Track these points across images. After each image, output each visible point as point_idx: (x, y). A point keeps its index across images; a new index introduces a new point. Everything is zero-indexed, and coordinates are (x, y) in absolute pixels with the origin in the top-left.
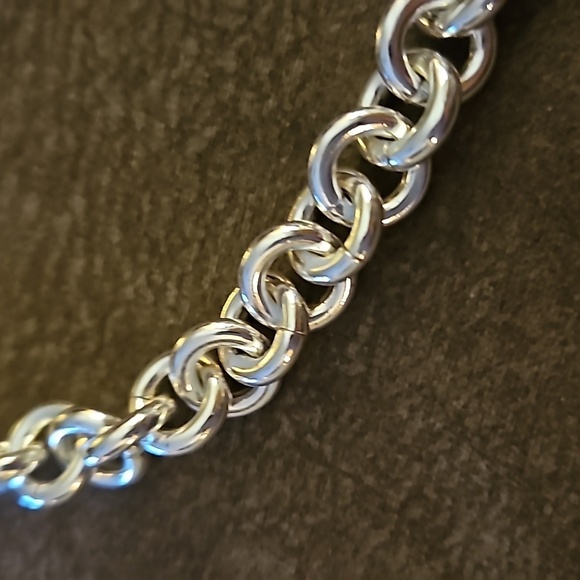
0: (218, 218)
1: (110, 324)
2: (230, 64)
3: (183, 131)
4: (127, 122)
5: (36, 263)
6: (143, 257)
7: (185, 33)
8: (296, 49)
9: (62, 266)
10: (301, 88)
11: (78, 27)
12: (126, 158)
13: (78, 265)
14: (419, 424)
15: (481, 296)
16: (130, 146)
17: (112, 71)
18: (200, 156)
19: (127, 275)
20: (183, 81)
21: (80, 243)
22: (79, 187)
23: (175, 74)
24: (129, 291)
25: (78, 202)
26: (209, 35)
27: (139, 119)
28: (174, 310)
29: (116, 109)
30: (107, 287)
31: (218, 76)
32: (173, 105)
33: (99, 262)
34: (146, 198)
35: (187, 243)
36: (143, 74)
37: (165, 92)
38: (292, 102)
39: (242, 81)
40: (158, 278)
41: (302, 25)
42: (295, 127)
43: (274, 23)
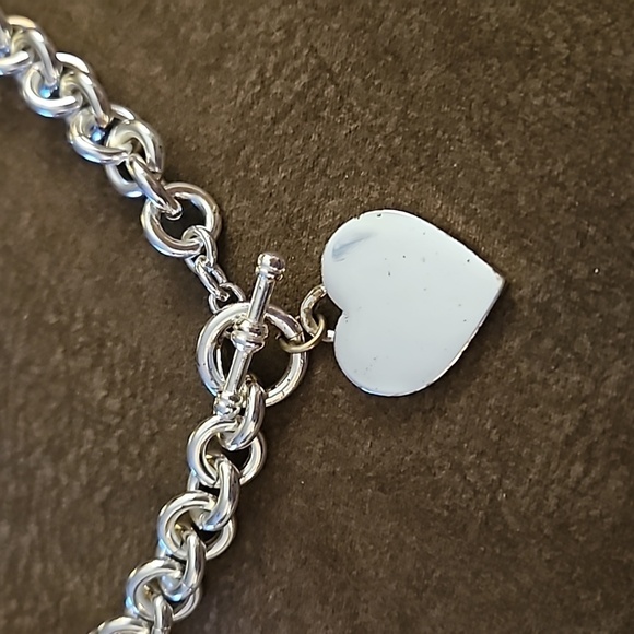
0: (119, 543)
1: (62, 605)
2: (113, 446)
3: (91, 488)
4: (56, 480)
5: (12, 565)
6: (77, 565)
7: (85, 426)
8: (152, 439)
9: (28, 568)
10: (157, 464)
11: (21, 415)
12: (59, 503)
13: (38, 568)
15: (275, 597)
16: (59, 496)
17: (44, 446)
18: (102, 504)
19: (69, 575)
20: (86, 456)
21: (37, 554)
22: (33, 518)
23: (82, 451)
24: (71, 586)
25: (33, 528)
26: (100, 428)
27: (64, 480)
29: (49, 472)
30: (57, 582)
31: (107, 455)
32: (83, 469)
33: (50, 566)
34: (74, 529)
35: (101, 559)
36: (63, 452)
37: (77, 462)
38: (153, 473)
39: (122, 460)
41: (154, 424)
42: (156, 489)
43: (137, 420)
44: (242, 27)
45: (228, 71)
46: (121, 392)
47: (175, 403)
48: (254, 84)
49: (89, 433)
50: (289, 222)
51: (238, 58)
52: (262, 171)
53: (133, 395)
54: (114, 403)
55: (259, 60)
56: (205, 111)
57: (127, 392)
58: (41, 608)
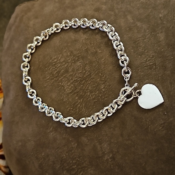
0: (94, 108)
1: (80, 112)
2: (101, 96)
3: (94, 99)
5: (75, 103)
6: (86, 108)
7: (97, 91)
8: (107, 97)
9: (77, 105)
10: (106, 101)
11: (88, 85)
12: (88, 99)
13: (79, 105)
14: (104, 133)
15: (113, 125)
17: (90, 90)
18: (94, 102)
20: (96, 95)
21: (80, 104)
22: (82, 99)
24: (83, 110)
25: (82, 100)
26: (100, 92)
27: (90, 96)
28: (86, 114)
29: (89, 94)
30: (81, 109)
31: (99, 96)
32: (94, 96)
33: (81, 106)
34: (88, 103)
35: (90, 109)
36: (92, 92)
37: (94, 95)
38: (104, 101)
39: (101, 98)
40: (86, 110)
41: (108, 95)
42: (104, 104)
43: (106, 94)
44: (147, 52)
45: (142, 57)
46: (105, 89)
47: (112, 94)
48: (145, 60)
49: (98, 92)
50: (140, 80)
51: (144, 56)
52: (140, 72)
53: (107, 90)
54: (104, 90)
55: (147, 58)
56: (136, 60)
57: (106, 90)
58: (76, 111)
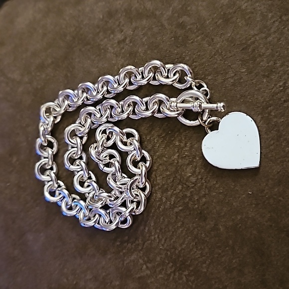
0: (178, 228)
1: (146, 243)
2: (189, 195)
3: (173, 206)
4: (161, 199)
6: (158, 231)
7: (179, 184)
8: (204, 196)
10: (204, 205)
12: (159, 207)
14: (217, 286)
15: (235, 262)
16: (160, 205)
17: (160, 186)
18: (177, 212)
19: (153, 234)
20: (177, 194)
23: (175, 192)
24: (153, 237)
26: (185, 186)
27: (164, 199)
28: (163, 245)
29: (159, 195)
30: (147, 235)
31: (185, 196)
32: (173, 199)
33: (147, 229)
34: (162, 218)
35: (169, 231)
36: (167, 190)
37: (171, 196)
38: (201, 207)
39: (190, 200)
40: (160, 237)
41: (207, 191)
42: (201, 213)
43: (200, 188)
44: (281, 66)
45: (271, 79)
46: (197, 176)
47: (217, 186)
48: (280, 86)
49: (180, 187)
50: (280, 137)
51: (277, 75)
52: (275, 116)
53: (202, 179)
54: (193, 179)
55: (285, 79)
56: (259, 90)
57: (200, 177)
58: (137, 242)
